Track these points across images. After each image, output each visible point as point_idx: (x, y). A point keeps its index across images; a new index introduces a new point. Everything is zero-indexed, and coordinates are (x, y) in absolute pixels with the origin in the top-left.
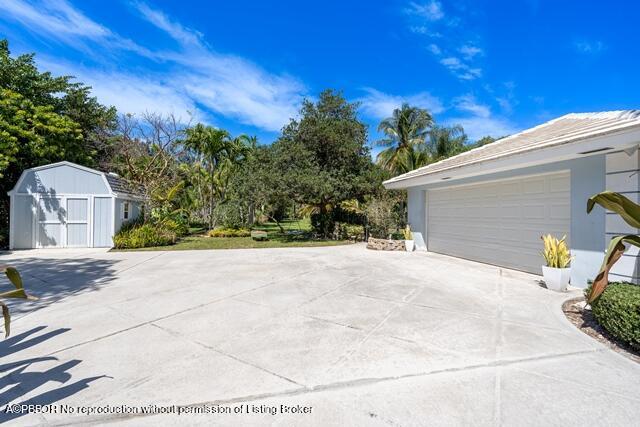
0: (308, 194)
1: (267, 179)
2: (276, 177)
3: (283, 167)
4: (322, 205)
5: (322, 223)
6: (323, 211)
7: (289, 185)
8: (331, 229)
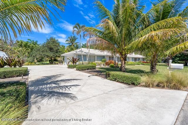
0: (48, 56)
1: (40, 54)
2: (41, 53)
3: (43, 52)
4: (51, 58)
5: (51, 62)
6: (51, 59)
7: (44, 55)
8: (53, 62)
